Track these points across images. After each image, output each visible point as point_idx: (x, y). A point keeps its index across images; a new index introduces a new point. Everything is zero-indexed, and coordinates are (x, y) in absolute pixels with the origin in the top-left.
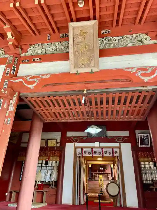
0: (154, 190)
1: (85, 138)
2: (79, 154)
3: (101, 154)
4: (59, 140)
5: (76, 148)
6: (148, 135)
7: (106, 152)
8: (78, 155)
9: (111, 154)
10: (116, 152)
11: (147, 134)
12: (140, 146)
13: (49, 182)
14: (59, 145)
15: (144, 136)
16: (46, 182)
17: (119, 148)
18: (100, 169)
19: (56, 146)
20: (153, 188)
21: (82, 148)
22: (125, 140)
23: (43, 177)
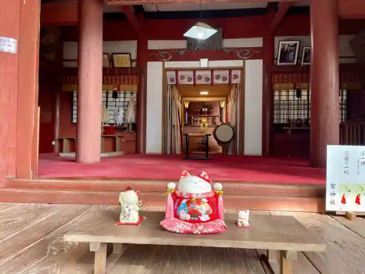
0: (290, 132)
1: (182, 53)
2: (172, 80)
3: (209, 80)
4: (134, 57)
5: (165, 70)
6: (296, 44)
7: (218, 77)
8: (169, 83)
9: (226, 79)
10: (236, 77)
11: (295, 42)
12: (278, 64)
13: (123, 124)
14: (134, 65)
15: (288, 45)
16: (118, 124)
17: (242, 69)
18: (203, 110)
19: (130, 66)
20: (288, 130)
21: (177, 70)
22: (253, 54)
23: (112, 117)
